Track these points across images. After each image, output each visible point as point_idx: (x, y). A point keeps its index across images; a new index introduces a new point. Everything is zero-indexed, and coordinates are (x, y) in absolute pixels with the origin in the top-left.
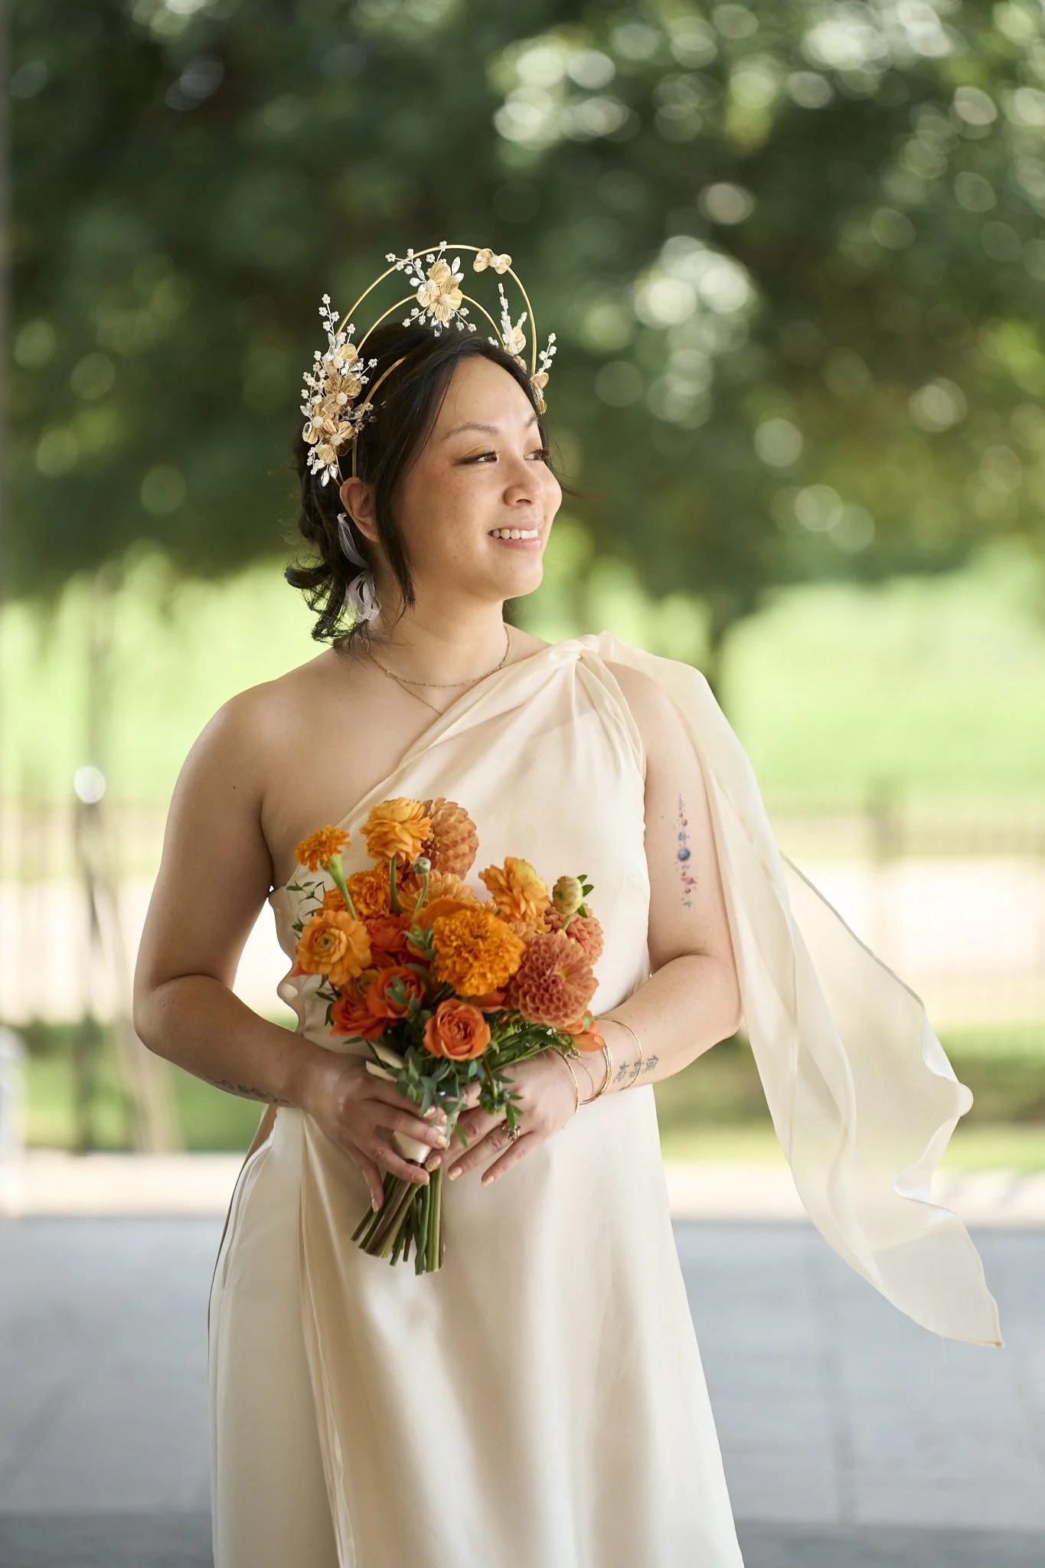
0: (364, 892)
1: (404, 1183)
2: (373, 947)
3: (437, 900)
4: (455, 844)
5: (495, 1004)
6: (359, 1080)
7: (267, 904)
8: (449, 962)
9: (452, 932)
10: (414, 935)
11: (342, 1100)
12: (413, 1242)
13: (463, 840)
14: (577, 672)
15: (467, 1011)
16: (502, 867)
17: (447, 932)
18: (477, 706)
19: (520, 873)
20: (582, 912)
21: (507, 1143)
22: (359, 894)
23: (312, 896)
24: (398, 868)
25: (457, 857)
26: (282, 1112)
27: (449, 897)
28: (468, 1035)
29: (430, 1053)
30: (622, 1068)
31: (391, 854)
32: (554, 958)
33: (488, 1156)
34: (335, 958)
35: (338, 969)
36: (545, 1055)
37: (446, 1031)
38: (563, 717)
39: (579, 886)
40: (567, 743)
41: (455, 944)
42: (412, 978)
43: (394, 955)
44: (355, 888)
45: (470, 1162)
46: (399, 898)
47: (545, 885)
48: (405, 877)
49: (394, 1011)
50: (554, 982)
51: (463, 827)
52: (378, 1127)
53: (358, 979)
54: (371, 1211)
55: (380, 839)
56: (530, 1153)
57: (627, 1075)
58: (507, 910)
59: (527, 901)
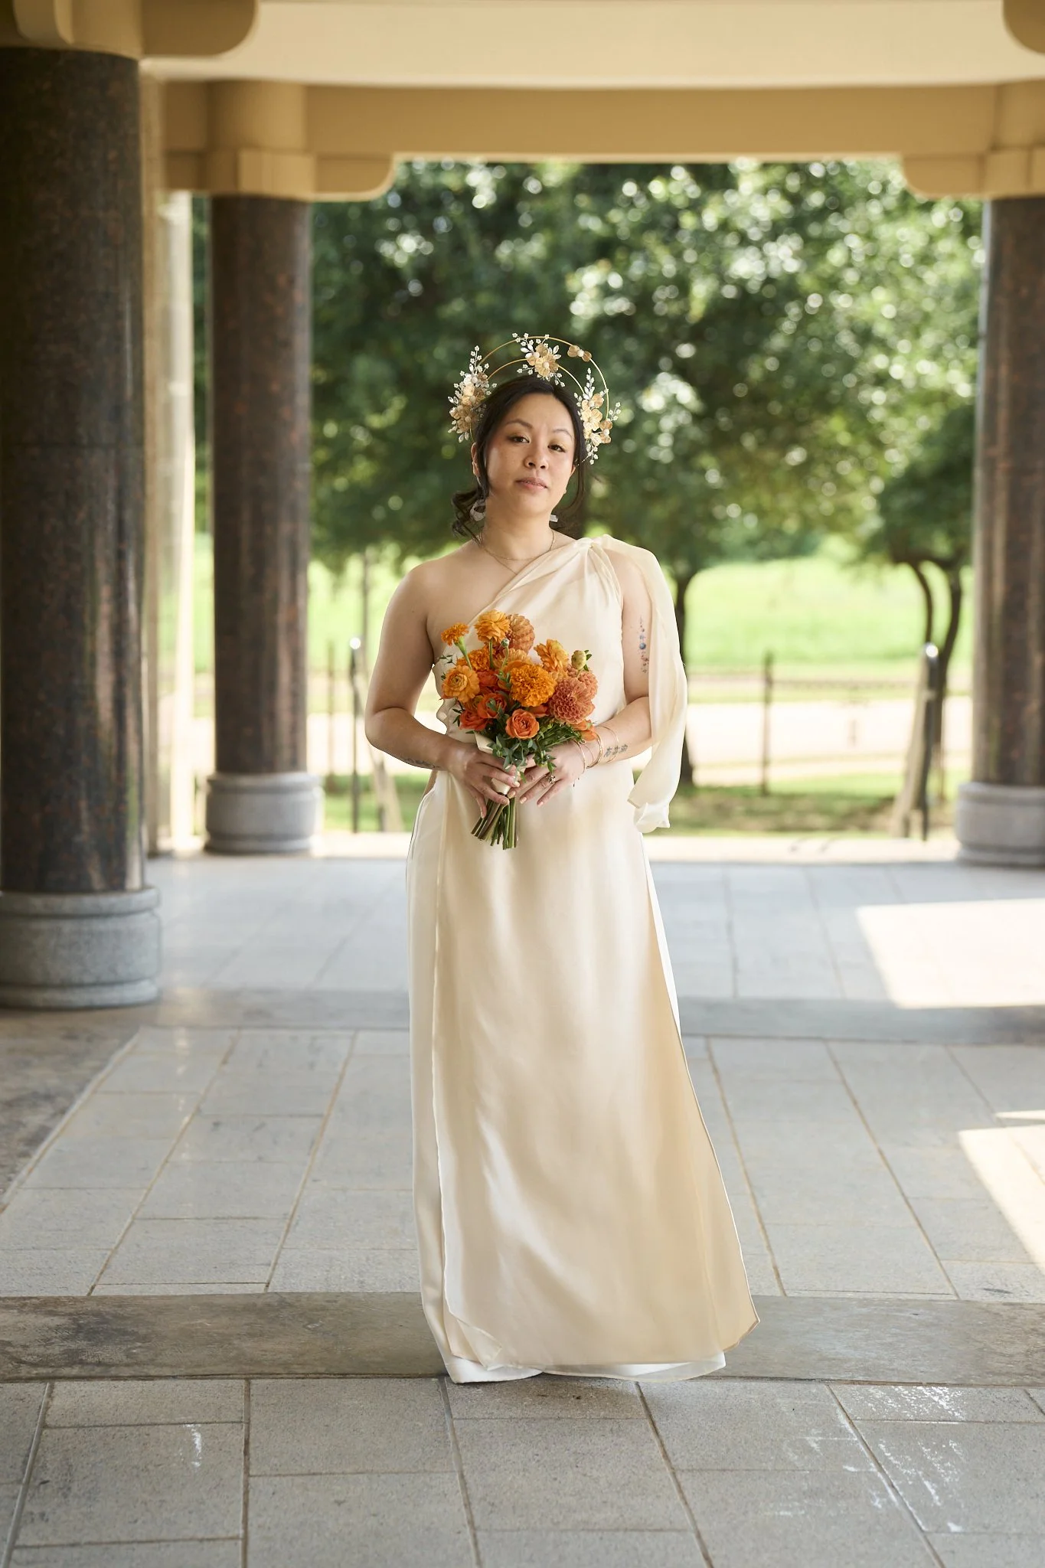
0: (476, 658)
1: (497, 804)
2: (480, 684)
3: (512, 662)
4: (523, 636)
5: (542, 713)
6: (474, 754)
7: (431, 672)
8: (518, 689)
9: (520, 675)
10: (500, 676)
11: (466, 763)
12: (502, 835)
13: (527, 634)
14: (588, 554)
15: (528, 715)
16: (545, 644)
17: (517, 675)
18: (534, 571)
19: (554, 647)
20: (586, 668)
21: (549, 785)
22: (474, 659)
23: (451, 662)
24: (494, 648)
25: (523, 642)
26: (439, 773)
27: (520, 661)
28: (528, 727)
29: (509, 736)
30: (608, 750)
31: (490, 638)
32: (572, 688)
33: (539, 792)
34: (461, 688)
35: (463, 693)
36: (568, 742)
37: (517, 724)
38: (580, 575)
39: (585, 655)
40: (581, 590)
41: (521, 680)
42: (500, 699)
43: (491, 689)
44: (472, 656)
45: (531, 794)
46: (494, 662)
47: (568, 653)
48: (497, 652)
49: (490, 715)
50: (571, 700)
51: (527, 628)
52: (484, 777)
53: (473, 700)
54: (481, 819)
55: (484, 631)
56: (562, 788)
57: (611, 754)
58: (548, 665)
59: (558, 661)
